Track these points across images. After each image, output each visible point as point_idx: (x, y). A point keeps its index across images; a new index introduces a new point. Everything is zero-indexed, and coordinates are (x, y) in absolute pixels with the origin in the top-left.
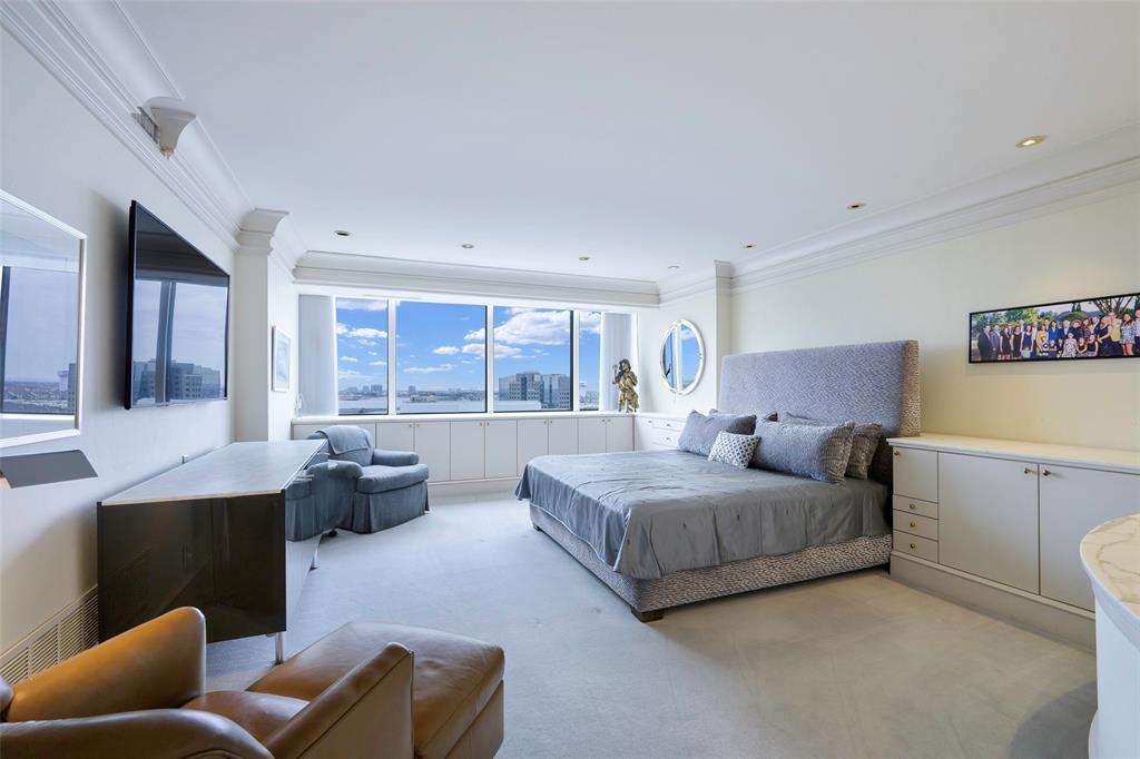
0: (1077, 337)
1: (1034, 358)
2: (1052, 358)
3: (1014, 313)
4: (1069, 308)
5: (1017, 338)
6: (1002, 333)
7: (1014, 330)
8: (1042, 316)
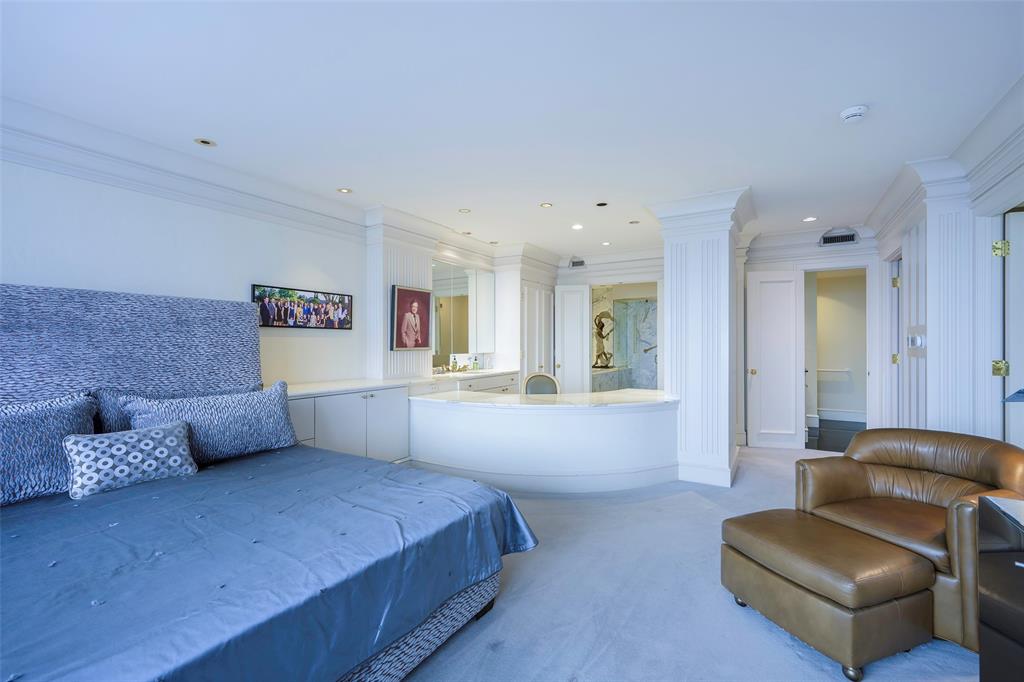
0: (316, 315)
1: (295, 326)
2: (304, 327)
3: (284, 291)
4: (312, 295)
5: (286, 310)
6: (277, 305)
7: (284, 304)
8: (300, 297)
